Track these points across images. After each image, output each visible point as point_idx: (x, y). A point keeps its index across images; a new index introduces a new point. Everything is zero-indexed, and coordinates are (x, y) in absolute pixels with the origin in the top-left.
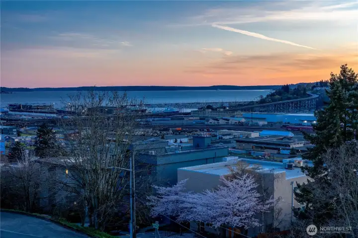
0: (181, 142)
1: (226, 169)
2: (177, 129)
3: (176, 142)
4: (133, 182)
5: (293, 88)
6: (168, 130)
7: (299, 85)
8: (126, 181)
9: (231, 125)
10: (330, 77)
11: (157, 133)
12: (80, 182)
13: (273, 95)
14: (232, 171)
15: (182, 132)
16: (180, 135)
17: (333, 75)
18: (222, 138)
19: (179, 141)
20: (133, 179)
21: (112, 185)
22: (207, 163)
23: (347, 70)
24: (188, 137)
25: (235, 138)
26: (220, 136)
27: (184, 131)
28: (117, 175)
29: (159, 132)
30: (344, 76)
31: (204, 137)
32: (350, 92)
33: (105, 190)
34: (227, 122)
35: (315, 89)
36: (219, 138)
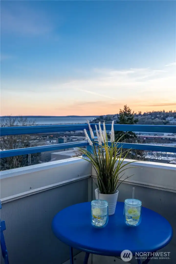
0: (53, 142)
1: (74, 153)
2: (51, 136)
3: (50, 142)
4: (30, 159)
5: (105, 117)
6: (46, 136)
7: (107, 116)
8: (26, 160)
9: (77, 134)
10: (120, 111)
11: (41, 138)
12: (4, 160)
13: (95, 120)
14: (76, 154)
15: (53, 137)
16: (52, 139)
17: (121, 110)
18: (72, 140)
19: (52, 141)
20: (30, 158)
21: (20, 161)
22: (65, 150)
23: (127, 107)
24: (56, 140)
25: (78, 140)
26: (71, 139)
27: (54, 137)
28: (22, 157)
29: (42, 138)
30: (126, 110)
31: (63, 139)
32: (128, 117)
33: (17, 164)
34: (74, 132)
35: (114, 117)
36: (71, 140)
